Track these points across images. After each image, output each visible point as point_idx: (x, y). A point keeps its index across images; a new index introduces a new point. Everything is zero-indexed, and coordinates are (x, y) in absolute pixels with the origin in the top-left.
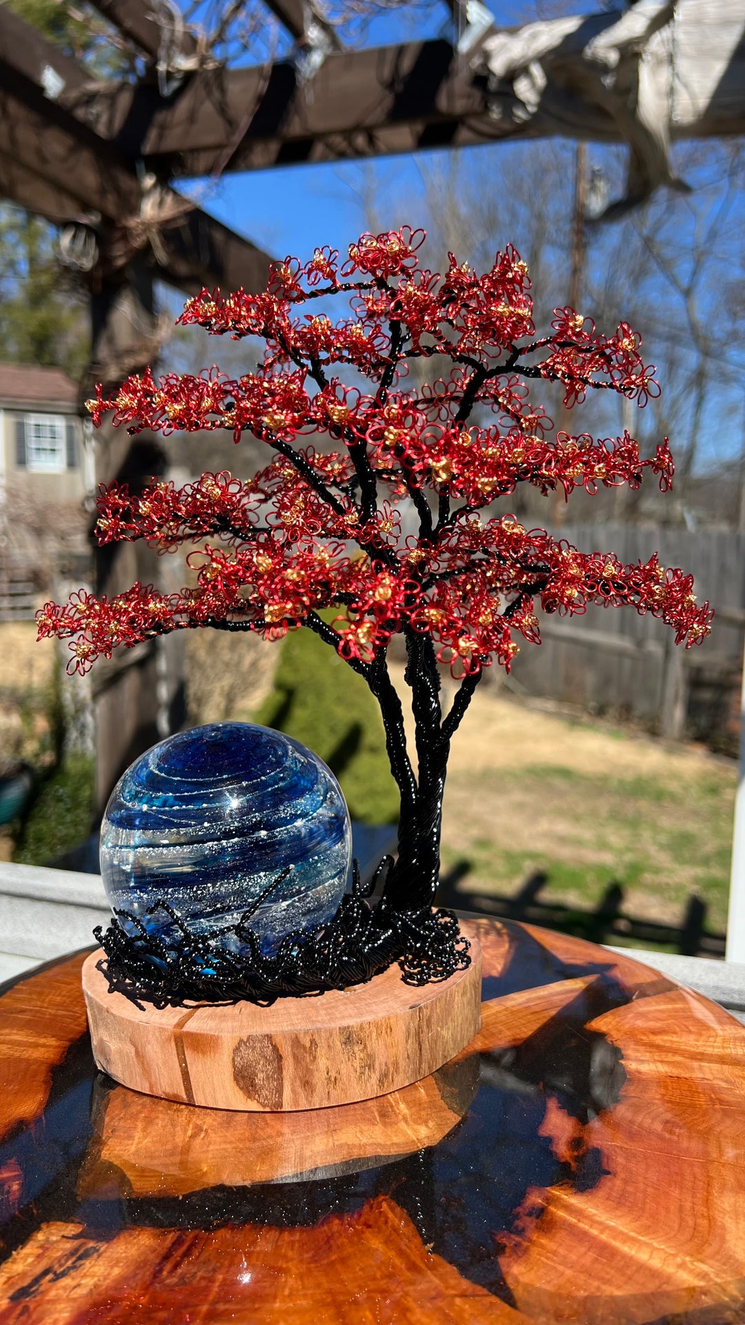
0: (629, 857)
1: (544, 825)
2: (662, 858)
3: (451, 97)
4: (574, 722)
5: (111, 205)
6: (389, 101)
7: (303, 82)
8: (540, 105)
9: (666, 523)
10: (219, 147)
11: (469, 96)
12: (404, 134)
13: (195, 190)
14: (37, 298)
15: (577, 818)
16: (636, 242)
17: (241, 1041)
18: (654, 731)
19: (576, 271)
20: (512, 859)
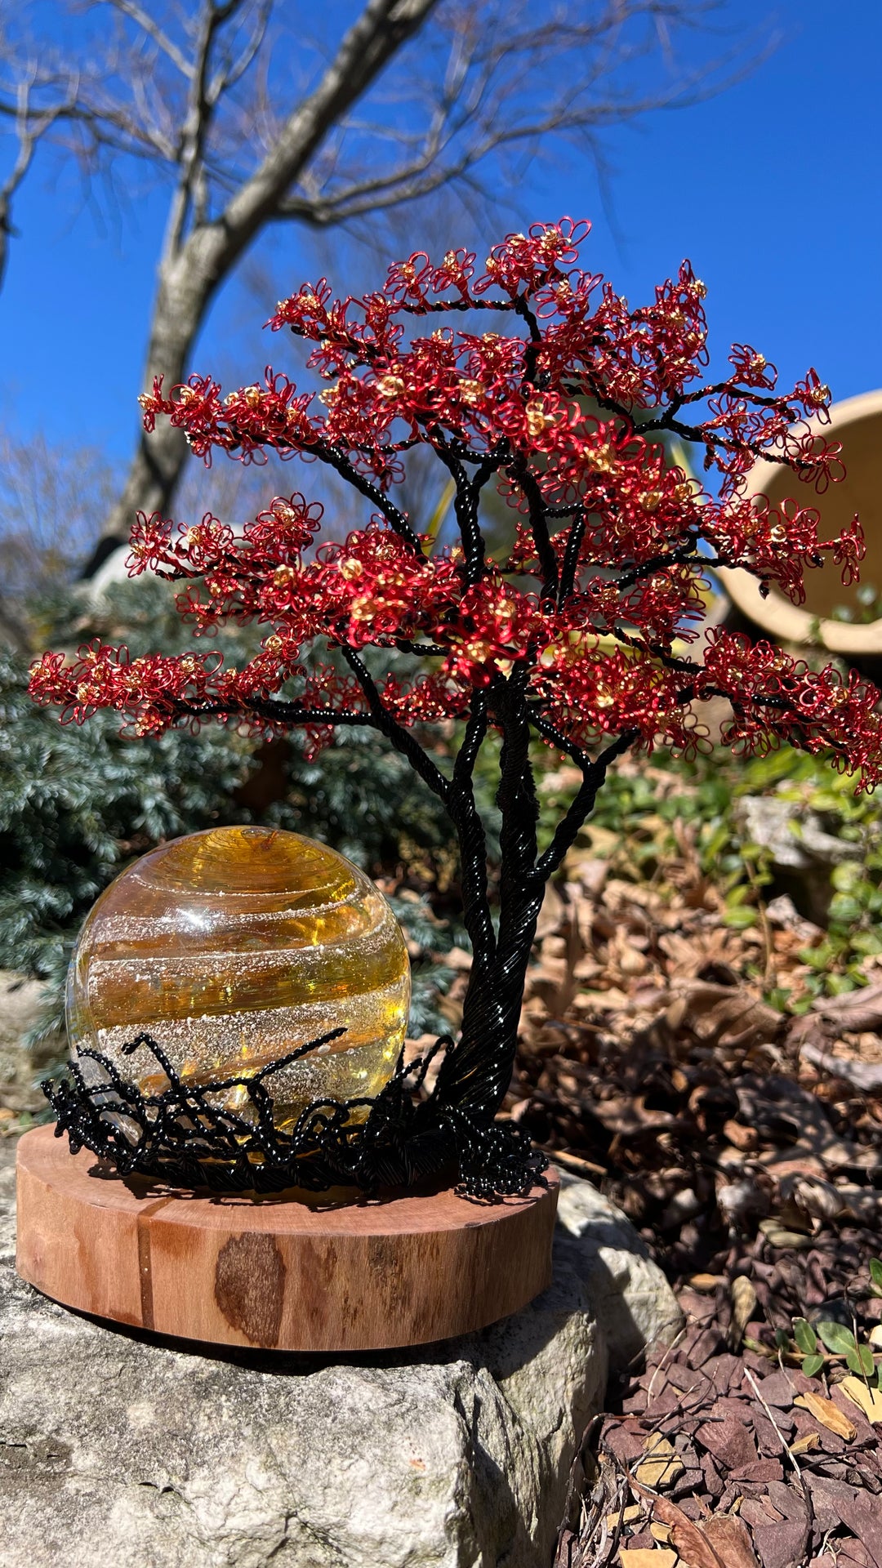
17: (232, 1239)
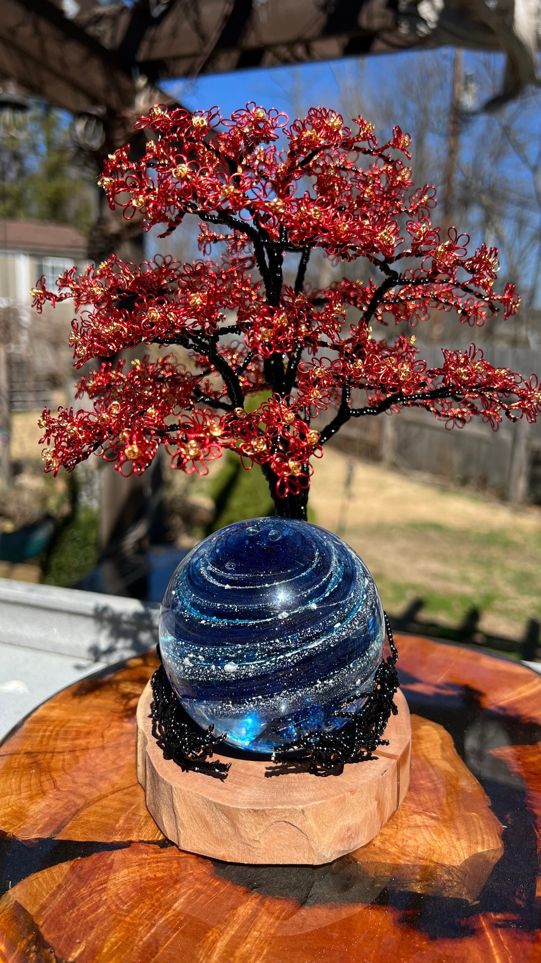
0: (483, 589)
1: (422, 565)
2: (509, 590)
3: (370, 16)
4: (444, 490)
5: (114, 99)
6: (322, 19)
7: (259, 5)
8: (439, 23)
9: (514, 342)
10: (195, 55)
11: (383, 16)
12: (333, 46)
13: (175, 88)
14: (54, 172)
15: (445, 560)
16: (497, 130)
18: (503, 496)
19: (452, 152)
20: (399, 589)
